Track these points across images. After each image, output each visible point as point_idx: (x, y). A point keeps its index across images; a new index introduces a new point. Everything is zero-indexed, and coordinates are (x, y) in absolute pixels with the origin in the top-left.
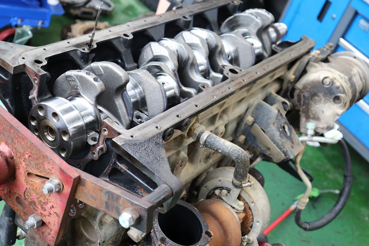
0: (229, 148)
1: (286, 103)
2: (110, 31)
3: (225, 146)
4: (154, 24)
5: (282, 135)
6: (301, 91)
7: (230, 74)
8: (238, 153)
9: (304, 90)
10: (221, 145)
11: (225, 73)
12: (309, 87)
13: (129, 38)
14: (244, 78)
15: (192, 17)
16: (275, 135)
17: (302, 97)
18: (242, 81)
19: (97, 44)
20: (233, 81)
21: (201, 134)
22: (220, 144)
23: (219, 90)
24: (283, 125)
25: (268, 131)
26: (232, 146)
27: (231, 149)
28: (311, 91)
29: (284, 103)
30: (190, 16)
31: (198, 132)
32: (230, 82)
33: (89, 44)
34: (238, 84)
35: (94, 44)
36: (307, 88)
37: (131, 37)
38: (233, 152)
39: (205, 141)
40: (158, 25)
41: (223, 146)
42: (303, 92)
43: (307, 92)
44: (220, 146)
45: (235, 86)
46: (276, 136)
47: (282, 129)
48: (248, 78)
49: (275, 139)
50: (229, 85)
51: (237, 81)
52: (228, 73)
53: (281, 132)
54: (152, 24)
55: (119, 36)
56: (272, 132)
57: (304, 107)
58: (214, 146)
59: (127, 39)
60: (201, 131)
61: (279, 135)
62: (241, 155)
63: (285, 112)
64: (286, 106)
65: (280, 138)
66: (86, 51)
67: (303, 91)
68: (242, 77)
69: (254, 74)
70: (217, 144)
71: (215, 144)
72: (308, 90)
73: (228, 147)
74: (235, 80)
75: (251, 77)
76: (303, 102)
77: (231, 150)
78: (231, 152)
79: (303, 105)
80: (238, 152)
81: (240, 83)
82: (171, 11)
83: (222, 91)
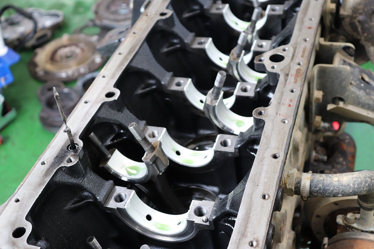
0: (352, 185)
1: (349, 48)
2: (86, 102)
3: (345, 186)
4: (133, 51)
5: (368, 91)
6: (352, 17)
7: (275, 65)
8: (367, 185)
9: (356, 14)
10: (337, 187)
11: (269, 69)
12: (361, 7)
13: (116, 97)
14: (297, 60)
15: (171, 7)
16: (359, 97)
17: (357, 23)
18: (298, 67)
19: (81, 138)
20: (287, 75)
21: (299, 185)
22: (334, 187)
23: (283, 104)
24: (360, 77)
25: (348, 96)
26: (354, 179)
27: (354, 185)
28: (366, 10)
29: (346, 49)
30: (167, 8)
31: (292, 186)
32: (286, 80)
33: (72, 146)
34: (298, 76)
35: (78, 142)
36: (358, 10)
37: (118, 93)
38: (360, 188)
39: (310, 192)
40: (139, 50)
41: (341, 187)
42: (355, 18)
43: (361, 14)
44: (336, 190)
45: (296, 82)
46: (361, 97)
47: (363, 84)
48: (302, 56)
49: (361, 101)
50: (289, 87)
51: (293, 72)
52: (272, 65)
53: (364, 89)
54: (130, 52)
55: (102, 102)
56: (353, 95)
57: (366, 35)
58: (329, 193)
59: (115, 100)
60: (296, 181)
61: (364, 94)
62: (371, 185)
63: (353, 58)
64: (351, 50)
65: (367, 97)
66: (74, 162)
67: (354, 15)
68: (294, 60)
69: (303, 45)
70: (331, 189)
71: (328, 189)
72: (360, 11)
73: (348, 185)
74: (289, 72)
75: (304, 52)
76: (362, 29)
77: (356, 186)
78: (357, 188)
79: (363, 33)
80: (366, 182)
81: (298, 71)
82: (141, 16)
83: (287, 102)
